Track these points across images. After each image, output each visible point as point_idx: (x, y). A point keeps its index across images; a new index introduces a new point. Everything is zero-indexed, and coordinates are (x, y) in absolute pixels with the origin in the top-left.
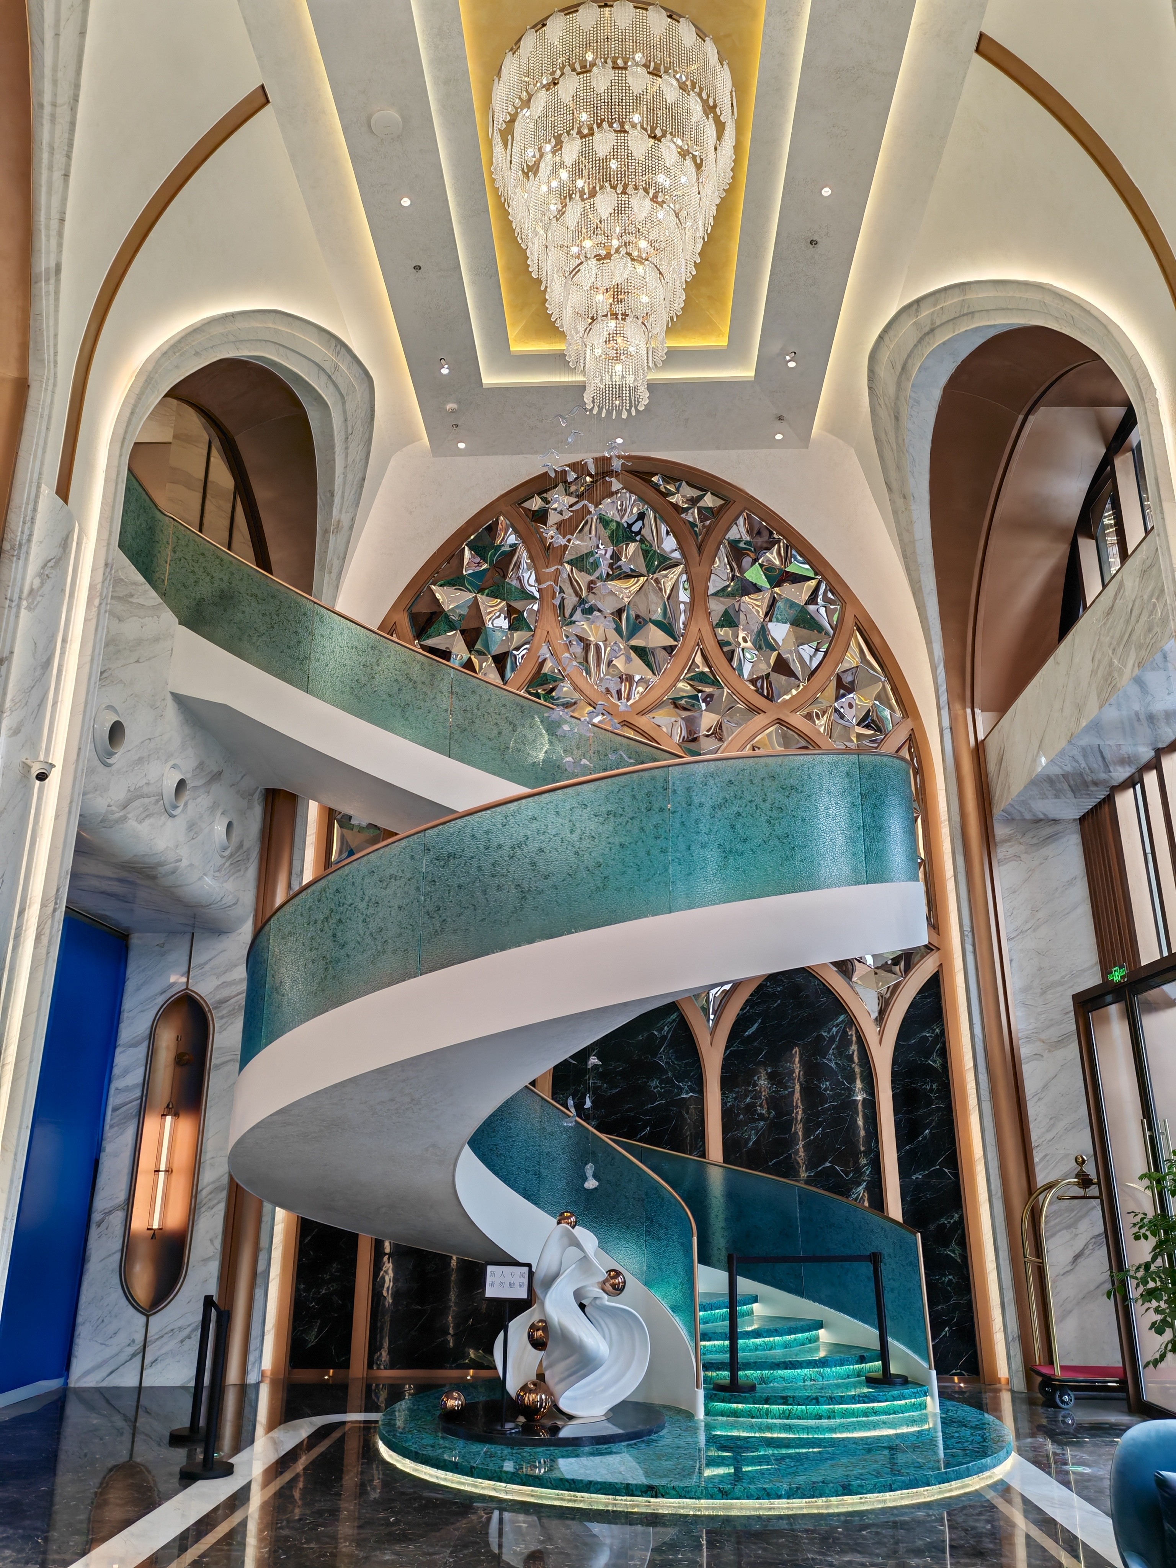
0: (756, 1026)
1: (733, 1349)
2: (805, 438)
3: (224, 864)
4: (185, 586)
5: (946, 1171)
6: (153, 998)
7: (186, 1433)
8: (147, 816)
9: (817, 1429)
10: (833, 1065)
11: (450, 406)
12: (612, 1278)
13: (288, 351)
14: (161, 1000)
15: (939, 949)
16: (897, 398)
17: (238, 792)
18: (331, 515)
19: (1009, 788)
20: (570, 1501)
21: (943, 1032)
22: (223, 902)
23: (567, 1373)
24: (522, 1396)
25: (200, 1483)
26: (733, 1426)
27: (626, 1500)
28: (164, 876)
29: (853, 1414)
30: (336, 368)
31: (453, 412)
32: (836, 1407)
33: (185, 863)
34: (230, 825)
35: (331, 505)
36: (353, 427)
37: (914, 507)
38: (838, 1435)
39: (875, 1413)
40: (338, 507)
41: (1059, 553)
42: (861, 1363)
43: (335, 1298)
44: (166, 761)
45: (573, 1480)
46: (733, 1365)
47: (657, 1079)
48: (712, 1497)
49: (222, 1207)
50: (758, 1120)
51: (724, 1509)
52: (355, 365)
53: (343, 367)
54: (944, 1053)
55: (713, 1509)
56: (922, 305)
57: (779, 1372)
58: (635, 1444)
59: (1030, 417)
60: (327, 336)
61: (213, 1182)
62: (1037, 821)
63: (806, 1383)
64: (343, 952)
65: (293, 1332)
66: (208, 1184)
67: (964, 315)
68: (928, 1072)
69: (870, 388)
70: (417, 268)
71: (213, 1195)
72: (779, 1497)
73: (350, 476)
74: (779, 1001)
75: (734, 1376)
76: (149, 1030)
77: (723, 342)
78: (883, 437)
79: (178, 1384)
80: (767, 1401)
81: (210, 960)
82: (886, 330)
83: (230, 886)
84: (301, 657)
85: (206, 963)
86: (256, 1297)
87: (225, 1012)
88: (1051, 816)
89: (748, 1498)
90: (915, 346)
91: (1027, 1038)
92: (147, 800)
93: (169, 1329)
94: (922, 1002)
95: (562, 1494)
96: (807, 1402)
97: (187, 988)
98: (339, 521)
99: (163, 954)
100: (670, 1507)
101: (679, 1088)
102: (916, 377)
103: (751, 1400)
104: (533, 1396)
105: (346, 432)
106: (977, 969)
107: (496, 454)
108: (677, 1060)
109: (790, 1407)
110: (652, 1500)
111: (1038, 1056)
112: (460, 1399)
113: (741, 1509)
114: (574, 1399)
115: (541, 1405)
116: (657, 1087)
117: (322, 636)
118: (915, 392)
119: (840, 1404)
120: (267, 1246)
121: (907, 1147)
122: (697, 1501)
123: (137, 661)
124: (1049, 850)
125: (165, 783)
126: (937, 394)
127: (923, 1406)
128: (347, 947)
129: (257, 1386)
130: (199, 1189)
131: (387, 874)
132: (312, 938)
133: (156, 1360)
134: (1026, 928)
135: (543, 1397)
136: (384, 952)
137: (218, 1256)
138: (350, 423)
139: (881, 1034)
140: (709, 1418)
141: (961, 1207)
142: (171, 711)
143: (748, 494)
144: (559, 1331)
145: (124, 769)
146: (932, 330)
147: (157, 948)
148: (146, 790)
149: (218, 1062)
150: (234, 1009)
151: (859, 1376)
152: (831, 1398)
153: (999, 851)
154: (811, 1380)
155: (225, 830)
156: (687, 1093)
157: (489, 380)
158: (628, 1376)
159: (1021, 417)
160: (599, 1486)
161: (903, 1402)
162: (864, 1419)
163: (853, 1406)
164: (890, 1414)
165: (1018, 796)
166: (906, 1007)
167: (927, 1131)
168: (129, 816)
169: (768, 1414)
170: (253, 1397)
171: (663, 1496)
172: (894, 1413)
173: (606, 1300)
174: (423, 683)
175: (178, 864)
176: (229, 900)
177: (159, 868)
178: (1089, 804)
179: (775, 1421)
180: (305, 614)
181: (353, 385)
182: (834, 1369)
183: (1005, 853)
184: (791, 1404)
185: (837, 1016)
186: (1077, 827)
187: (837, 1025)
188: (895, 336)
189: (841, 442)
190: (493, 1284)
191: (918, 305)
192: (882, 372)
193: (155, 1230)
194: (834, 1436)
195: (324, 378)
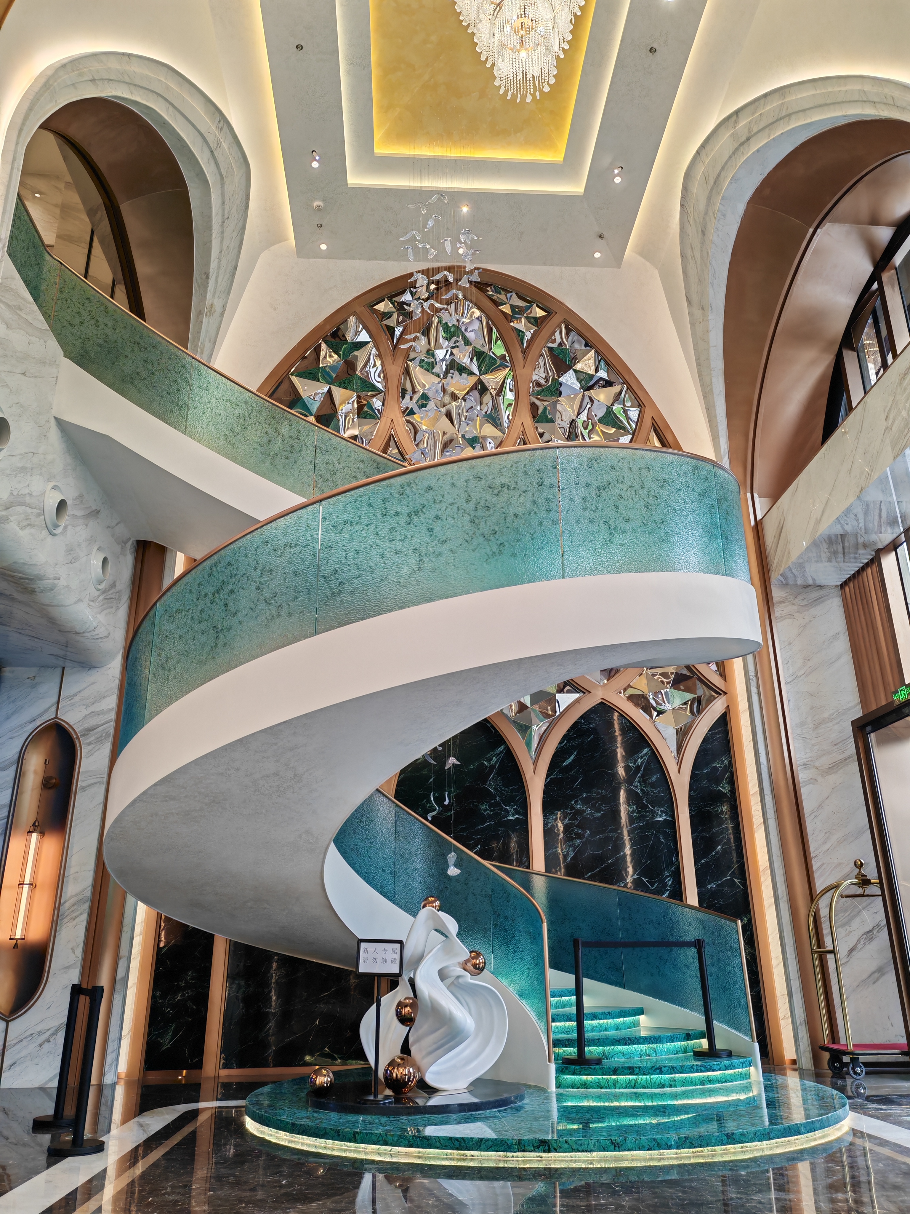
0: (572, 757)
1: (580, 1028)
2: (617, 258)
3: (99, 596)
4: (71, 325)
5: (736, 880)
6: (22, 726)
7: (51, 1119)
8: (29, 525)
9: (662, 1096)
10: (639, 791)
11: (317, 203)
12: (473, 958)
13: (177, 113)
14: (30, 728)
15: (725, 693)
16: (706, 213)
17: (113, 536)
18: (205, 297)
19: (789, 553)
20: (459, 1160)
21: (730, 763)
22: (96, 632)
23: (434, 1046)
24: (391, 1071)
25: (70, 1159)
26: (586, 1097)
27: (517, 1157)
28: (42, 592)
29: (692, 1082)
30: (219, 144)
31: (319, 209)
32: (677, 1075)
33: (62, 583)
34: (105, 560)
35: (206, 287)
36: (229, 212)
37: (711, 317)
38: (680, 1102)
39: (710, 1081)
40: (212, 291)
41: (825, 363)
42: (688, 1040)
43: (189, 1004)
44: (49, 481)
45: (463, 1138)
46: (580, 1042)
47: (487, 803)
48: (604, 1150)
49: (84, 917)
50: (575, 838)
51: (616, 1160)
52: (235, 147)
53: (225, 145)
54: (732, 781)
55: (606, 1161)
56: (741, 115)
57: (619, 1047)
58: (505, 1110)
59: (819, 230)
60: (213, 109)
61: (77, 895)
62: (806, 587)
63: (643, 1058)
64: (235, 619)
65: (148, 1036)
66: (71, 897)
67: (781, 119)
68: (719, 797)
69: (682, 205)
70: (300, 47)
71: (75, 907)
72: (669, 1147)
73: (224, 262)
74: (592, 737)
75: (581, 1052)
76: (17, 756)
77: (559, 158)
78: (689, 253)
79: (36, 1085)
80: (615, 1072)
81: (79, 692)
82: (703, 146)
83: (101, 618)
84: (180, 403)
85: (75, 695)
86: (115, 1003)
87: (92, 739)
88: (818, 582)
89: (640, 1149)
90: (730, 157)
91: (803, 765)
92: (29, 510)
93: (28, 1033)
94: (712, 738)
95: (451, 1154)
96: (651, 1071)
97: (56, 717)
98: (212, 305)
99: (33, 687)
100: (562, 1161)
101: (506, 810)
102: (726, 189)
103: (600, 1072)
104: (401, 1070)
105: (223, 215)
106: (761, 708)
107: (353, 258)
108: (504, 787)
109: (635, 1077)
110: (544, 1155)
111: (813, 780)
112: (329, 1076)
113: (632, 1160)
114: (437, 1073)
115: (409, 1078)
116: (486, 810)
117: (200, 387)
118: (723, 205)
119: (681, 1073)
120: (127, 954)
121: (703, 861)
122: (588, 1154)
123: (24, 374)
124: (815, 611)
125: (46, 502)
126: (741, 208)
127: (747, 1076)
128: (239, 615)
129: (113, 1086)
130: (62, 901)
131: (282, 543)
132: (202, 611)
133: (15, 1063)
134: (800, 674)
135: (411, 1070)
136: (279, 615)
137: (79, 964)
138: (227, 207)
139: (680, 764)
140: (561, 1091)
141: (750, 911)
142: (54, 434)
143: (568, 307)
144: (429, 1004)
145: (8, 472)
146: (748, 139)
147: (29, 681)
148: (28, 499)
149: (84, 784)
150: (101, 736)
151: (685, 1052)
152: (673, 1067)
153: (776, 610)
154: (647, 1055)
155: (100, 564)
156: (513, 815)
157: (354, 180)
158: (488, 1050)
159: (811, 230)
160: (491, 1143)
161: (732, 1071)
162: (701, 1087)
163: (692, 1075)
164: (722, 1083)
165: (798, 558)
166: (700, 741)
167: (719, 847)
168: (12, 518)
169: (615, 1084)
170: (110, 1098)
171: (556, 1150)
172: (726, 1082)
173: (469, 978)
174: (291, 437)
175: (56, 582)
176: (101, 631)
177: (38, 582)
178: (852, 568)
179: (621, 1090)
180: (184, 367)
181: (232, 168)
182: (665, 1045)
183: (781, 612)
184: (637, 1074)
185: (641, 750)
186: (838, 592)
187: (642, 757)
188: (712, 150)
189: (648, 264)
190: (366, 960)
191: (737, 116)
192: (695, 188)
193: (17, 940)
194: (676, 1102)
195: (207, 152)
